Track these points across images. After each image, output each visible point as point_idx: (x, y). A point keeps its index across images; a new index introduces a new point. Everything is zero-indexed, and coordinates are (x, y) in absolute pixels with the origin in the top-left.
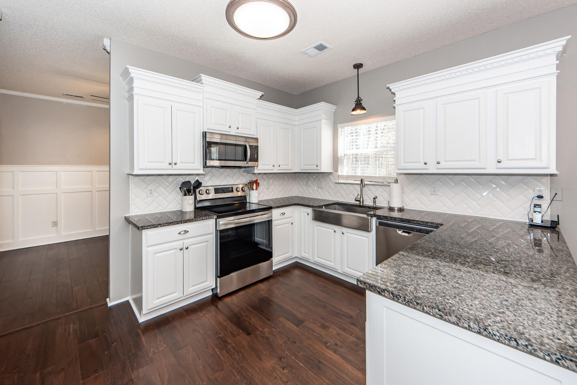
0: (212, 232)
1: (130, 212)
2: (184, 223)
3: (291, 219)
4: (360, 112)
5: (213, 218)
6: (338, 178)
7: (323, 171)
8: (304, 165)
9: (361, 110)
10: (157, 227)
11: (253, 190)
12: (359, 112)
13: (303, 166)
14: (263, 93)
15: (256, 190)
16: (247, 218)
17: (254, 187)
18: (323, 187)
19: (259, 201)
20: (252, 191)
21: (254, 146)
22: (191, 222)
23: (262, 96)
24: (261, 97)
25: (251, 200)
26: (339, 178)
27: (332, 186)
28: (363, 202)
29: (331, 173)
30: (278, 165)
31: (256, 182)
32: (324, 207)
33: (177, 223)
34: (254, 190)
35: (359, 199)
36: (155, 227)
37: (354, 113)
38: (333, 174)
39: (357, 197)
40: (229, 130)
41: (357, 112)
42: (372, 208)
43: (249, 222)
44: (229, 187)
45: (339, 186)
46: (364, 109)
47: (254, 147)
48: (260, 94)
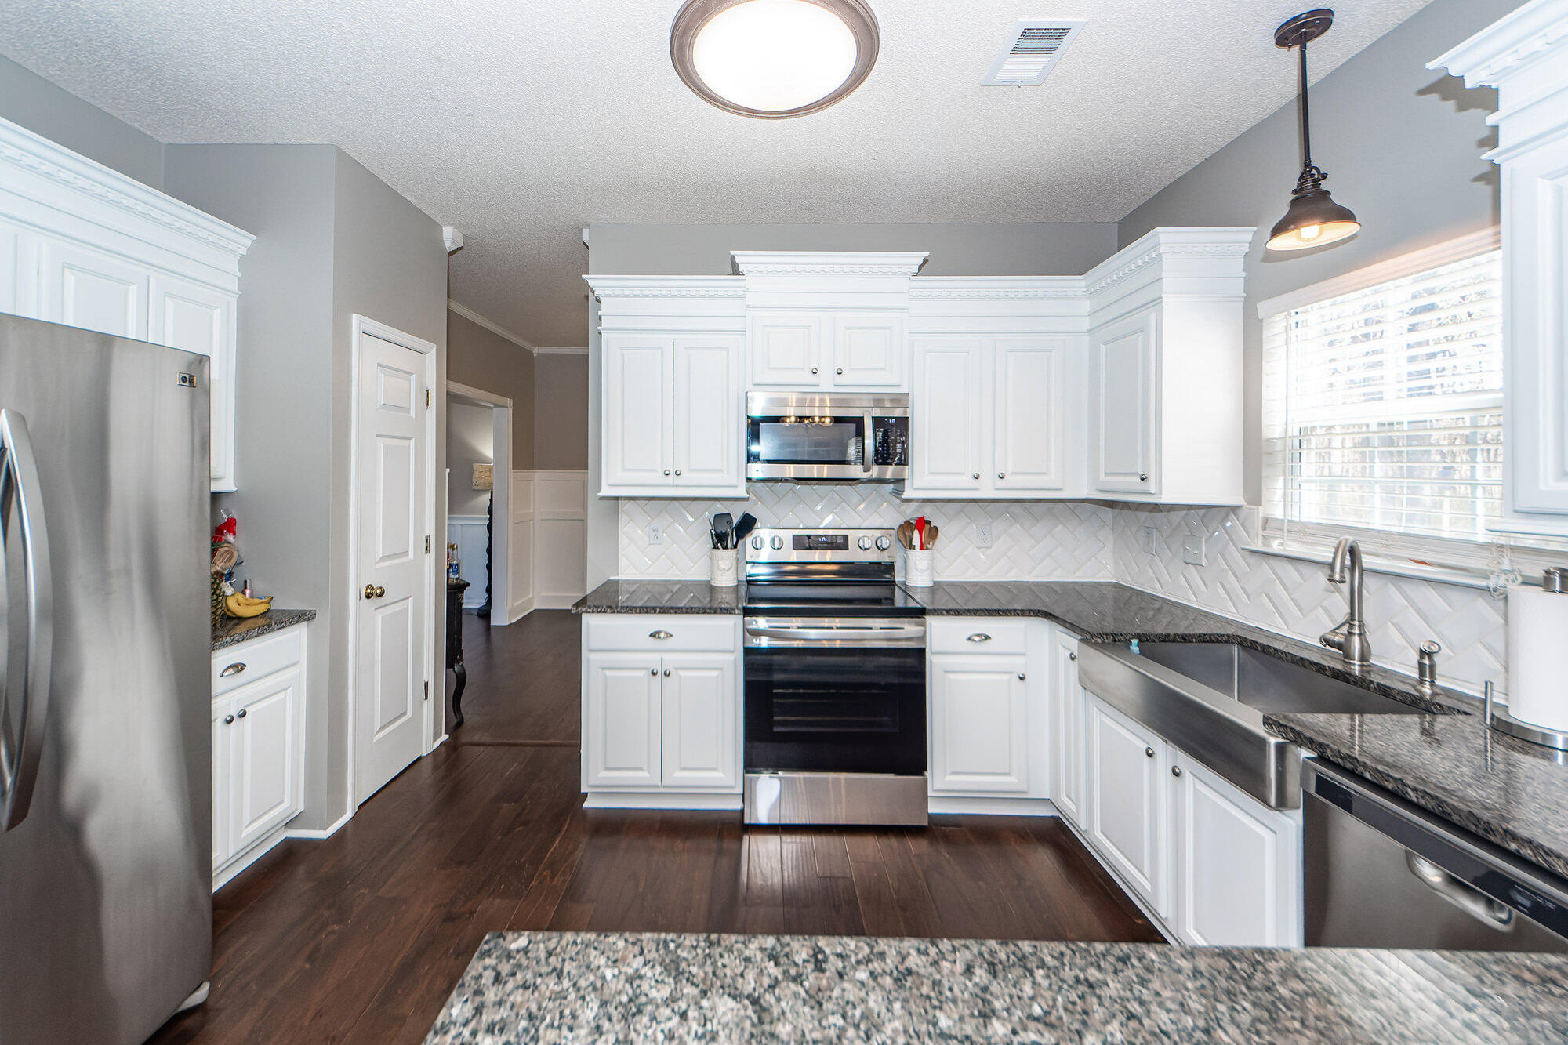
0: (731, 648)
1: (620, 571)
2: (660, 613)
3: (1020, 660)
4: (1321, 233)
5: (732, 614)
6: (1264, 529)
7: (1166, 498)
8: (1107, 474)
9: (1322, 223)
10: (605, 612)
11: (912, 547)
12: (1312, 234)
13: (1102, 477)
14: (927, 254)
15: (922, 548)
16: (832, 628)
17: (916, 541)
18: (1204, 562)
19: (935, 583)
20: (910, 552)
21: (892, 418)
22: (676, 613)
23: (925, 262)
24: (920, 268)
25: (910, 577)
26: (1268, 532)
27: (1240, 562)
28: (1364, 657)
29: (1234, 509)
30: (999, 471)
31: (922, 523)
32: (1135, 642)
33: (645, 610)
34: (914, 548)
35: (1342, 640)
36: (601, 612)
37: (1285, 242)
38: (1242, 514)
39: (1337, 628)
40: (812, 379)
41: (1299, 237)
42: (1399, 697)
43: (850, 643)
44: (836, 536)
45: (1265, 568)
46: (1345, 215)
47: (894, 420)
48: (917, 258)
